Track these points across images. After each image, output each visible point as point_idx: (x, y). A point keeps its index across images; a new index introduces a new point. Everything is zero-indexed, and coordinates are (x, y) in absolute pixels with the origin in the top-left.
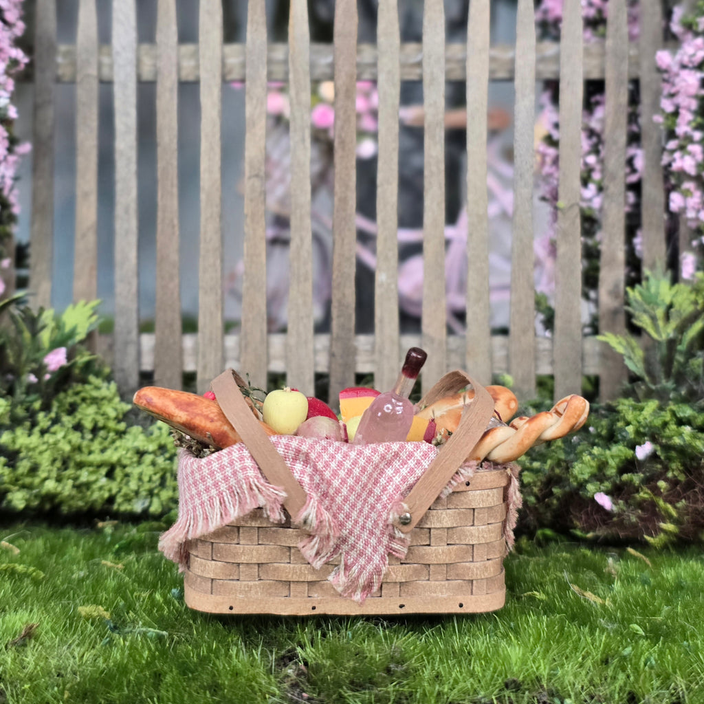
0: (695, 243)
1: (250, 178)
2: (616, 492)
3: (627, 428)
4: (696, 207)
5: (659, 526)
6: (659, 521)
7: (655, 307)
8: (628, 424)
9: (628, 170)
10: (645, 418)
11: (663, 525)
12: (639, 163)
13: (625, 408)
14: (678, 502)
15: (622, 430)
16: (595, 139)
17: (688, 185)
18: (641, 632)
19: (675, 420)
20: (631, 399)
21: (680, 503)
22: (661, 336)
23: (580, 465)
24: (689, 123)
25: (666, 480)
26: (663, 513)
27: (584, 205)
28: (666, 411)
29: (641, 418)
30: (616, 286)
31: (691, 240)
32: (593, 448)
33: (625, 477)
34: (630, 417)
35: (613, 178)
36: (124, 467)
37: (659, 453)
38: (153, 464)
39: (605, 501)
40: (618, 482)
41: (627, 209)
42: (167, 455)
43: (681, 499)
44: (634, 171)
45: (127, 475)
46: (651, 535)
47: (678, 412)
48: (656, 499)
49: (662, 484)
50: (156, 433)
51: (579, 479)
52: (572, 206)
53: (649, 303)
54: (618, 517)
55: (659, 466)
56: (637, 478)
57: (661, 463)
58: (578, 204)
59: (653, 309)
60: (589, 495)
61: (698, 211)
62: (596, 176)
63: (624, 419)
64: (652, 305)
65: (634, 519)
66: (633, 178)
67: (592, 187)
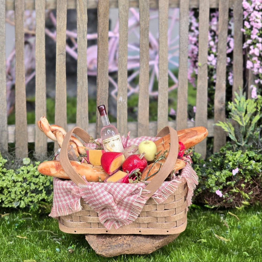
0: (257, 81)
1: (58, 55)
2: (224, 189)
3: (229, 163)
4: (258, 67)
5: (242, 203)
6: (242, 200)
7: (242, 112)
8: (230, 161)
9: (227, 47)
10: (237, 159)
11: (243, 202)
12: (232, 44)
13: (229, 155)
14: (249, 192)
15: (227, 164)
16: (213, 33)
17: (255, 59)
18: (248, 255)
19: (248, 157)
20: (231, 151)
21: (250, 192)
22: (243, 124)
23: (211, 180)
24: (257, 34)
25: (244, 183)
26: (244, 197)
27: (209, 63)
28: (244, 154)
29: (235, 159)
30: (222, 99)
31: (254, 80)
32: (216, 173)
33: (228, 183)
34: (230, 159)
35: (221, 52)
36: (8, 188)
37: (242, 172)
38: (21, 186)
39: (219, 193)
40: (225, 185)
41: (227, 64)
42: (28, 183)
43: (251, 191)
44: (229, 47)
45: (9, 192)
46: (238, 206)
47: (250, 155)
48: (241, 192)
49: (243, 185)
50: (21, 172)
51: (210, 186)
52: (204, 65)
53: (239, 111)
54: (226, 200)
55: (241, 177)
56: (233, 183)
57: (242, 176)
58: (207, 64)
59: (241, 113)
60: (214, 192)
61: (258, 69)
62: (214, 51)
63: (228, 159)
64: (241, 112)
65: (232, 200)
66: (229, 51)
67: (212, 56)
